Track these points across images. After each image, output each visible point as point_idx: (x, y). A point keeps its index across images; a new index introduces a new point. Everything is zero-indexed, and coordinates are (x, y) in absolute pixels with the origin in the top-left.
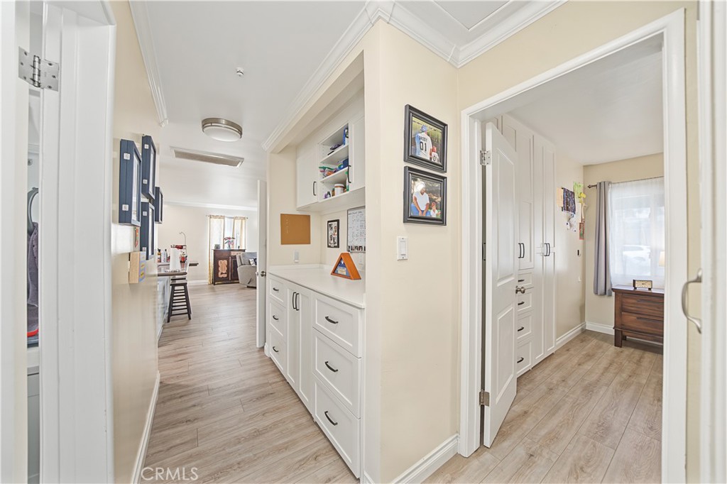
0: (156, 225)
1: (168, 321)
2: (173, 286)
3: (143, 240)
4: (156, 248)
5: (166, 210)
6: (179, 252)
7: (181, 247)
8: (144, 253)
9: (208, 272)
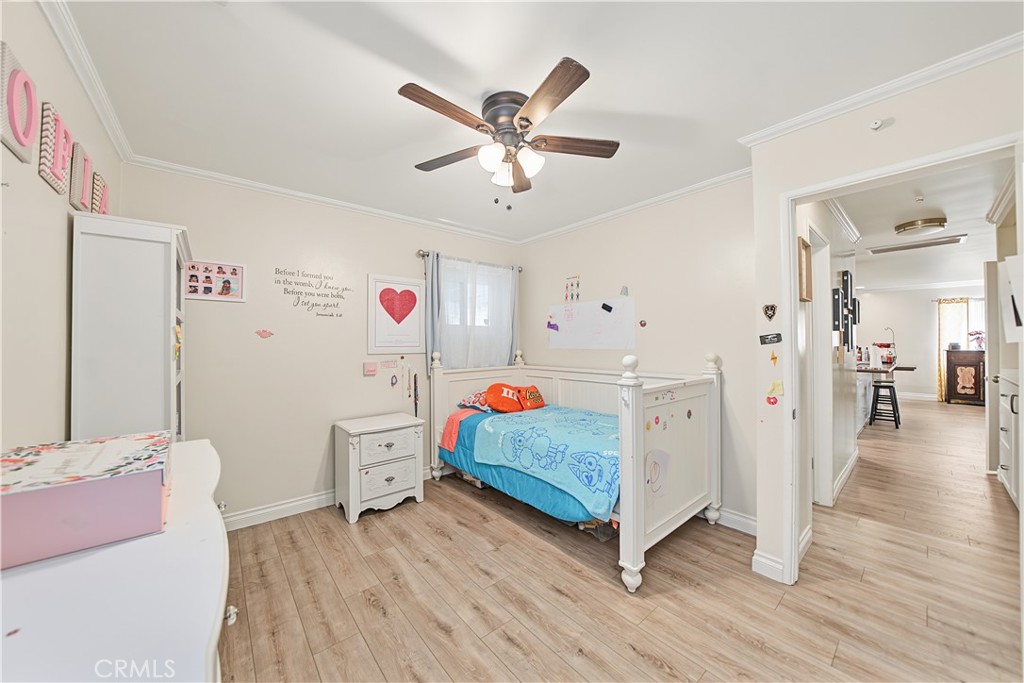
0: (854, 326)
1: (871, 424)
2: (877, 388)
3: (846, 339)
4: (855, 345)
5: (864, 312)
6: (885, 352)
7: (888, 346)
8: (846, 348)
9: (938, 383)
